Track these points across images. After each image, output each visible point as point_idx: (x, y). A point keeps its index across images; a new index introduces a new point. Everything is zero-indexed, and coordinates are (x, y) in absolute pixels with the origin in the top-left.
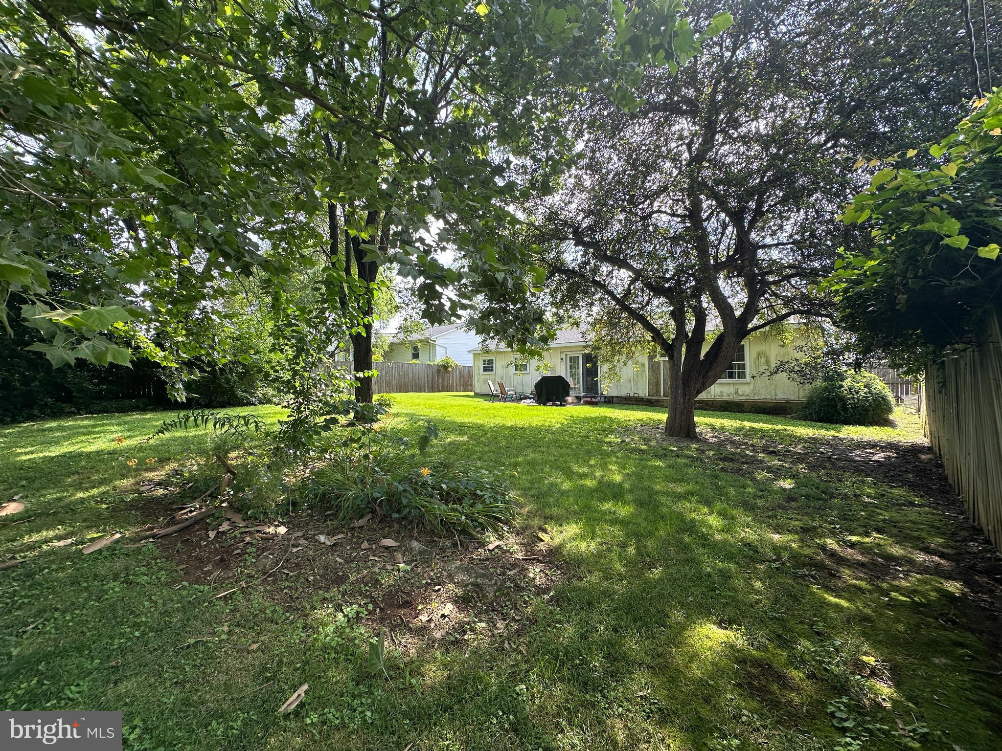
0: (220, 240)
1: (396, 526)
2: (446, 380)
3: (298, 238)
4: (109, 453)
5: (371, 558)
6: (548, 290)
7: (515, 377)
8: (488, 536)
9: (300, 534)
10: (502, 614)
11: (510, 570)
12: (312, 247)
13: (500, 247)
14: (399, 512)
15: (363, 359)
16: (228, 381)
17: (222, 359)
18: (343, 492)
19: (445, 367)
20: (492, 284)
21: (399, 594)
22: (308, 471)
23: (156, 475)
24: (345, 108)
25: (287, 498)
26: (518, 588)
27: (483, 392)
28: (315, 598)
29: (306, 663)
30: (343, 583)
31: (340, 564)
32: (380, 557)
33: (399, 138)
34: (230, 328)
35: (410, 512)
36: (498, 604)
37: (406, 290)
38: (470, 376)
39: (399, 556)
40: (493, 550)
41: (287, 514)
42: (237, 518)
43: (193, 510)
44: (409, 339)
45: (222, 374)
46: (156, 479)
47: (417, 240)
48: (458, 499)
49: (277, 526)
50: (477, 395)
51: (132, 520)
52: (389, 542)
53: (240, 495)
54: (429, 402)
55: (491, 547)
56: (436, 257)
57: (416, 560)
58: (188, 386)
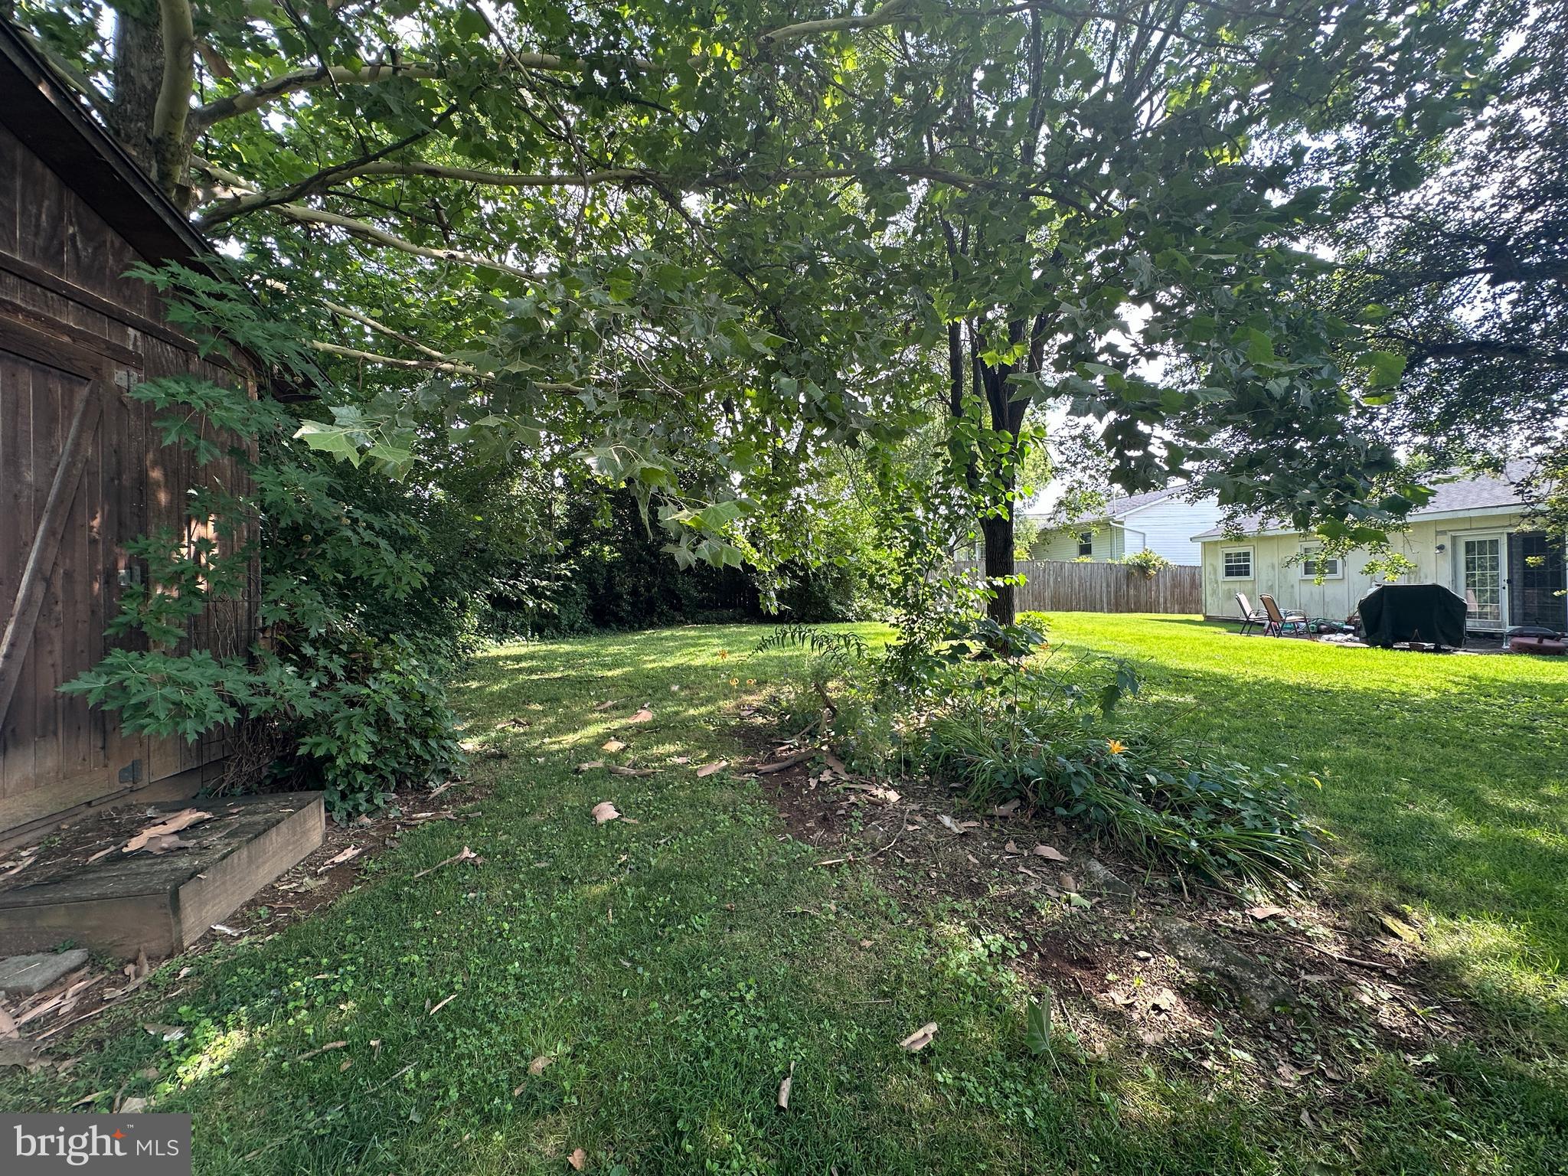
0: (823, 406)
1: (1062, 829)
2: (1143, 591)
3: (908, 385)
4: (713, 669)
5: (1021, 869)
6: (1402, 398)
7: (1305, 587)
8: (1250, 890)
9: (915, 807)
10: (1292, 1053)
11: (1308, 972)
12: (925, 395)
13: (1277, 329)
14: (1066, 806)
15: (999, 558)
16: (822, 589)
17: (816, 561)
18: (976, 758)
19: (1142, 568)
20: (1259, 405)
21: (1071, 942)
22: (923, 719)
23: (755, 700)
24: (978, 171)
25: (897, 754)
26: (1329, 1014)
27: (1226, 615)
28: (941, 905)
29: (933, 993)
30: (980, 895)
31: (975, 865)
32: (1035, 871)
33: (1066, 186)
34: (824, 520)
35: (1087, 812)
36: (1280, 1029)
37: (1074, 438)
38: (1195, 585)
39: (1069, 880)
40: (1264, 921)
41: (898, 775)
42: (839, 768)
43: (791, 747)
44: (1077, 521)
45: (815, 580)
46: (755, 704)
47: (1102, 351)
48: (1181, 807)
49: (886, 789)
50: (1210, 621)
51: (736, 747)
52: (1050, 852)
53: (842, 738)
54: (1111, 628)
55: (1259, 913)
56: (1139, 373)
57: (1100, 895)
58: (780, 595)
